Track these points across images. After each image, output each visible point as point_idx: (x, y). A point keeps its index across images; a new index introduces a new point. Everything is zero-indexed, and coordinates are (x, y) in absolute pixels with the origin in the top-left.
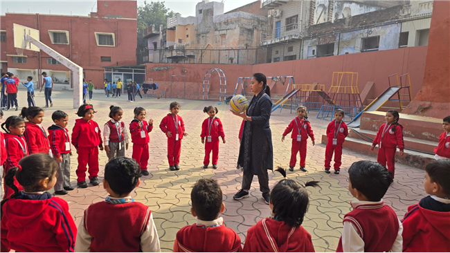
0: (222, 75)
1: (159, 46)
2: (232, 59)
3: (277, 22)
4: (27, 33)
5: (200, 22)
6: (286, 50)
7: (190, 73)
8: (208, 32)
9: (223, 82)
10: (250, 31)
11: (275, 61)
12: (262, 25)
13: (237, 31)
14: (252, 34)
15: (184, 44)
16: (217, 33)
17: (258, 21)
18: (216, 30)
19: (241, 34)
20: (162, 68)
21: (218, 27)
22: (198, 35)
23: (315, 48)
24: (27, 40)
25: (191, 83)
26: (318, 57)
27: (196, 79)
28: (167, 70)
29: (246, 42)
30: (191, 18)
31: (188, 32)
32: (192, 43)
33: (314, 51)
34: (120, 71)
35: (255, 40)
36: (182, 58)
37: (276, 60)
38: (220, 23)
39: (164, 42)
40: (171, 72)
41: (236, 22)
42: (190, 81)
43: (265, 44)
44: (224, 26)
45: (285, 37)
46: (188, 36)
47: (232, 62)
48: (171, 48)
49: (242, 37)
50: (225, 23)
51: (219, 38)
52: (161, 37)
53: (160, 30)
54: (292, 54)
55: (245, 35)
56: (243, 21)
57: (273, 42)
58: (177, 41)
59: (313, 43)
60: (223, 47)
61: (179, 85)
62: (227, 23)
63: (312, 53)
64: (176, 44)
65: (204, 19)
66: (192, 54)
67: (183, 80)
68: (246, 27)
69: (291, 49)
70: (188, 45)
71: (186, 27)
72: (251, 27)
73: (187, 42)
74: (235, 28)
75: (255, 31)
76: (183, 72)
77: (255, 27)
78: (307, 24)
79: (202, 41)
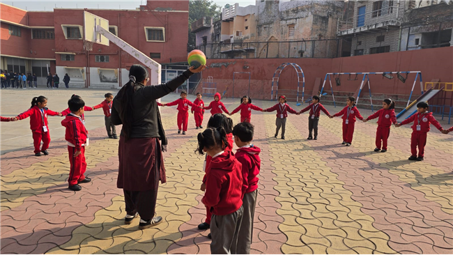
0: (299, 70)
1: (209, 40)
2: (301, 53)
3: (359, 8)
4: (97, 24)
5: (261, 11)
6: (374, 39)
7: (253, 69)
8: (271, 23)
9: (301, 79)
10: (325, 19)
11: (355, 55)
12: (337, 12)
13: (310, 19)
14: (327, 23)
15: (242, 37)
16: (284, 22)
17: (334, 7)
18: (282, 19)
19: (315, 23)
20: (221, 65)
21: (285, 16)
22: (259, 26)
23: (420, 37)
24: (98, 31)
25: (255, 80)
26: (423, 47)
27: (261, 75)
28: (226, 67)
29: (319, 32)
30: (251, 7)
31: (248, 23)
32: (252, 35)
33: (417, 40)
34: (173, 68)
35: (329, 30)
36: (240, 52)
37: (357, 53)
38: (287, 12)
39: (217, 35)
40: (230, 69)
41: (308, 9)
42: (253, 78)
43: (345, 33)
44: (292, 15)
45: (376, 25)
46: (247, 28)
47: (302, 55)
48: (227, 42)
49: (315, 26)
50: (293, 11)
51: (286, 29)
52: (212, 30)
53: (212, 22)
54: (383, 44)
55: (319, 24)
56: (317, 7)
57: (358, 31)
58: (234, 34)
59: (417, 31)
60: (292, 38)
61: (241, 83)
62: (296, 11)
63: (414, 42)
64: (233, 37)
65: (267, 8)
66: (252, 48)
67: (246, 77)
68: (320, 14)
69: (381, 39)
70: (248, 38)
71: (245, 18)
72: (325, 15)
73: (247, 34)
74: (307, 16)
75: (330, 19)
76: (245, 68)
77: (330, 15)
78: (407, 8)
79: (264, 33)
